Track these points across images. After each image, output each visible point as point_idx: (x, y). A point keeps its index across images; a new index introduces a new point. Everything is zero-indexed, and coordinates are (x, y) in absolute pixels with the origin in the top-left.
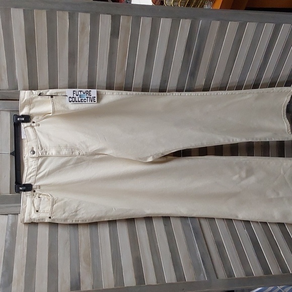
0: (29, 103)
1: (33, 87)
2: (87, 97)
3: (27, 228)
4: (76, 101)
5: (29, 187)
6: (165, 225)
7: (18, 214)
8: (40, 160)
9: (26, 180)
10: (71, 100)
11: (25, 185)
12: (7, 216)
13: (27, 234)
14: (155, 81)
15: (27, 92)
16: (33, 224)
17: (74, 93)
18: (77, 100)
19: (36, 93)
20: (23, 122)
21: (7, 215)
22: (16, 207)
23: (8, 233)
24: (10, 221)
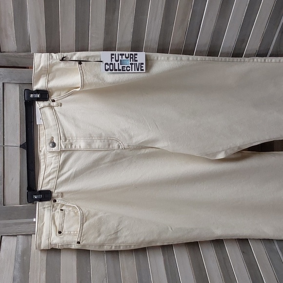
0: (47, 71)
1: (52, 48)
2: (132, 64)
3: (44, 257)
4: (116, 70)
5: (47, 196)
6: (243, 252)
7: (31, 235)
8: (63, 156)
9: (43, 184)
10: (107, 67)
11: (41, 192)
12: (15, 238)
13: (45, 266)
14: (228, 41)
15: (44, 56)
16: (53, 251)
17: (112, 58)
18: (117, 68)
19: (56, 57)
20: (39, 100)
21: (16, 236)
22: (29, 223)
23: (17, 265)
24: (20, 246)
